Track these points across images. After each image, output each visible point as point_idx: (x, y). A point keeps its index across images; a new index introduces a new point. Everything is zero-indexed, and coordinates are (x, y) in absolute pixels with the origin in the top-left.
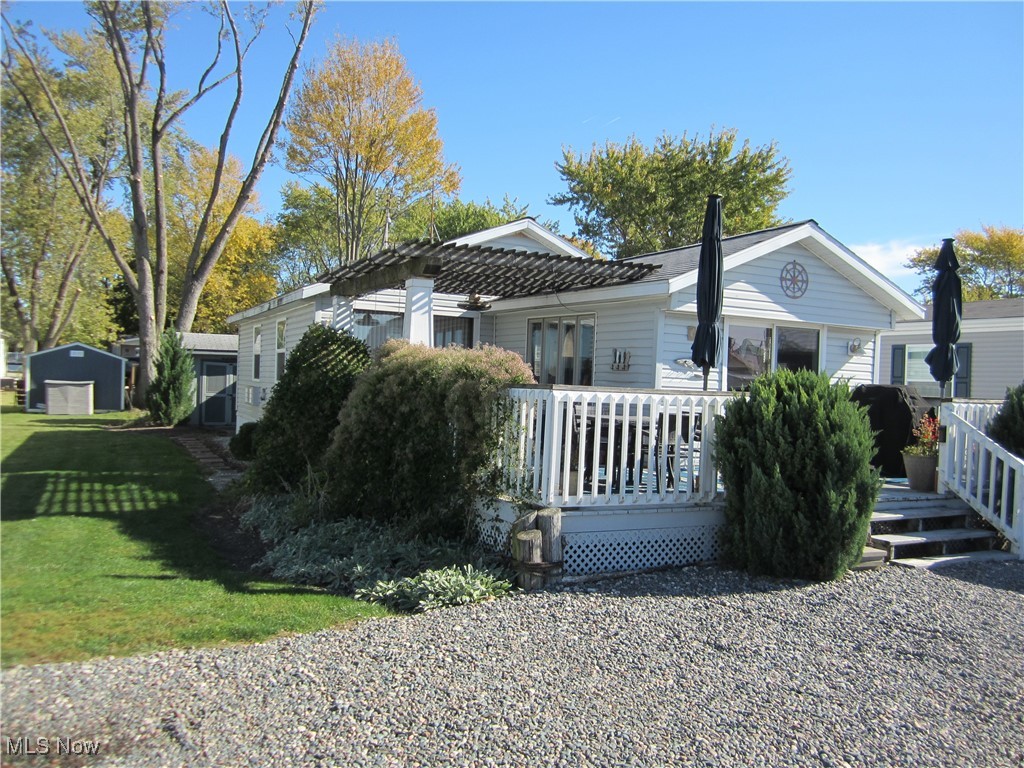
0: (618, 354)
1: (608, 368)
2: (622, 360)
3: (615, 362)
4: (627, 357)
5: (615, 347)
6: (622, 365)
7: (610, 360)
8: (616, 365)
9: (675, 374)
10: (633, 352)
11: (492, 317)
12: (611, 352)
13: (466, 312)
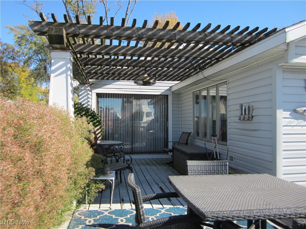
0: (244, 108)
1: (237, 119)
2: (247, 113)
3: (242, 114)
4: (251, 109)
5: (241, 102)
6: (247, 116)
7: (238, 113)
8: (242, 117)
9: (295, 122)
10: (255, 105)
11: (178, 94)
12: (238, 107)
13: (164, 92)
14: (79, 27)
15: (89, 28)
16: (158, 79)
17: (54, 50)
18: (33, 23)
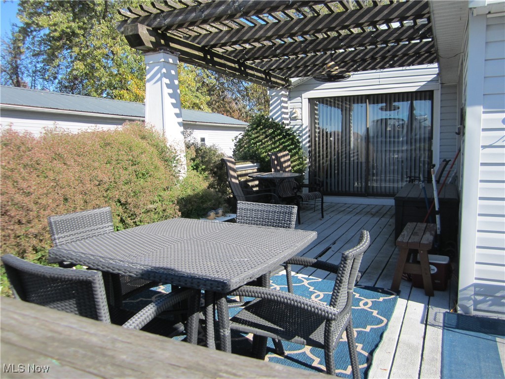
13: (424, 85)
14: (164, 17)
15: (175, 14)
16: (398, 64)
17: (147, 54)
18: (119, 23)
